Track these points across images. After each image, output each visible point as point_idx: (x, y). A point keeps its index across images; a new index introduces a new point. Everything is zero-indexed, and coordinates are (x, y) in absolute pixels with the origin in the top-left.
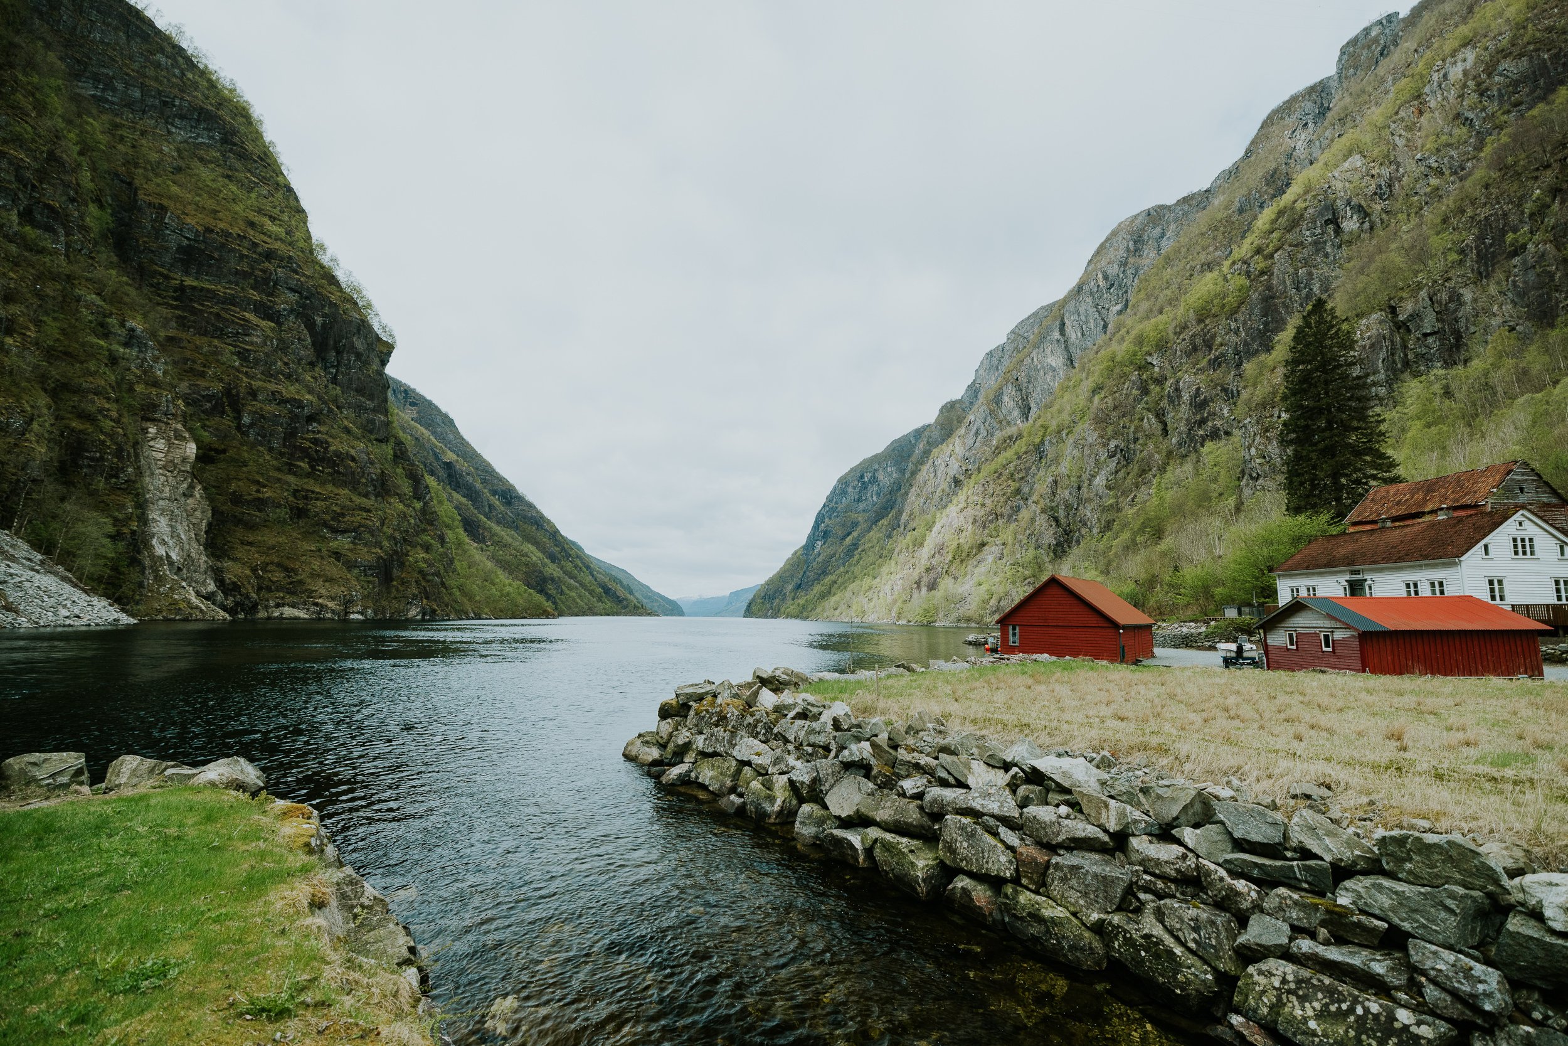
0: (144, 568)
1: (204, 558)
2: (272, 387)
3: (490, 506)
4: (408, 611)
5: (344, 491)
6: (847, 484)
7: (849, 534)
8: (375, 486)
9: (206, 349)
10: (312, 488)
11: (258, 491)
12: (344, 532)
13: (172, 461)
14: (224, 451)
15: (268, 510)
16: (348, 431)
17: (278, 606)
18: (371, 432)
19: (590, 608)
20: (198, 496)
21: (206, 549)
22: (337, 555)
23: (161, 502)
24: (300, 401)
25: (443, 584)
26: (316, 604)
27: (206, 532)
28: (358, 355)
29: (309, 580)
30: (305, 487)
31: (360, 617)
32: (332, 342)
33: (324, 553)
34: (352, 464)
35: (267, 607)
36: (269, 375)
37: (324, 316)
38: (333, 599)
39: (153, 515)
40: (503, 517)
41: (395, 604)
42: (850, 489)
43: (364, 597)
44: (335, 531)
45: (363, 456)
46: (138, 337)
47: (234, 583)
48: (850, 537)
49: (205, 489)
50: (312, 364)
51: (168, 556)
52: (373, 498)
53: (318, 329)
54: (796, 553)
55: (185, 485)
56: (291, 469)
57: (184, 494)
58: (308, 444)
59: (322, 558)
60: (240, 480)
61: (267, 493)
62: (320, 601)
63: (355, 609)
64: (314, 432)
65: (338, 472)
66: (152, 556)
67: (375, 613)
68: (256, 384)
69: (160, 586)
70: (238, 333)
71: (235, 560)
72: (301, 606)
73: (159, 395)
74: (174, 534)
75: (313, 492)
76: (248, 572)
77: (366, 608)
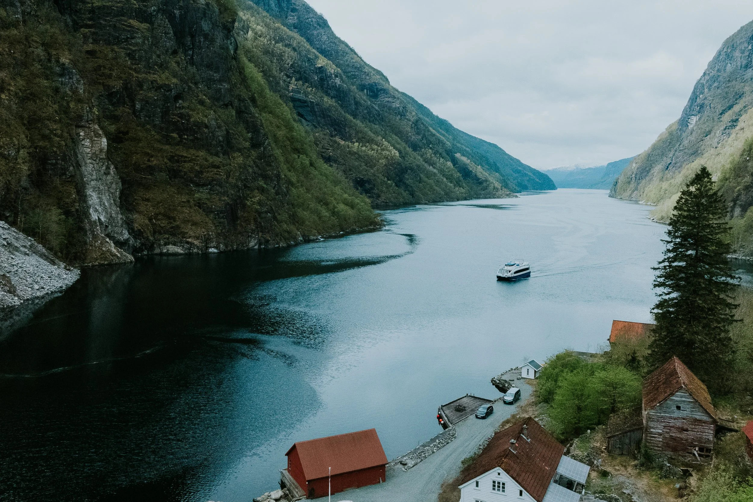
0: (86, 231)
1: (120, 216)
2: (151, 77)
3: (357, 103)
4: (249, 242)
5: (202, 153)
6: (734, 48)
7: (730, 107)
8: (222, 146)
9: (110, 55)
10: (181, 154)
11: (149, 161)
12: (204, 185)
13: (94, 153)
14: (127, 133)
15: (156, 174)
16: (202, 103)
17: (166, 244)
18: (218, 100)
19: (447, 194)
20: (112, 173)
21: (121, 208)
22: (200, 204)
23: (92, 183)
24: (169, 85)
25: (275, 218)
26: (188, 243)
27: (120, 198)
28: (206, 36)
29: (182, 226)
30: (177, 153)
31: (216, 251)
32: (187, 29)
33: (192, 202)
34: (206, 130)
35: (160, 245)
36: (149, 68)
37: (181, 8)
38: (197, 238)
39: (89, 192)
40: (369, 113)
41: (240, 238)
42: (737, 54)
43: (218, 235)
44: (197, 185)
45: (213, 122)
46: (67, 69)
47: (139, 230)
48: (730, 112)
49: (116, 168)
50: (175, 52)
51: (99, 219)
52: (221, 155)
53: (178, 20)
54: (670, 126)
55: (104, 168)
56: (167, 140)
57: (105, 173)
58: (177, 118)
59: (191, 207)
60: (137, 154)
61: (154, 162)
62: (190, 240)
63: (212, 245)
64: (180, 108)
65: (197, 138)
66: (90, 222)
67: (226, 245)
68: (142, 76)
69: (96, 242)
70: (128, 38)
71: (140, 213)
72: (179, 244)
73: (82, 108)
74: (101, 204)
75: (182, 156)
76: (147, 221)
77: (219, 243)
